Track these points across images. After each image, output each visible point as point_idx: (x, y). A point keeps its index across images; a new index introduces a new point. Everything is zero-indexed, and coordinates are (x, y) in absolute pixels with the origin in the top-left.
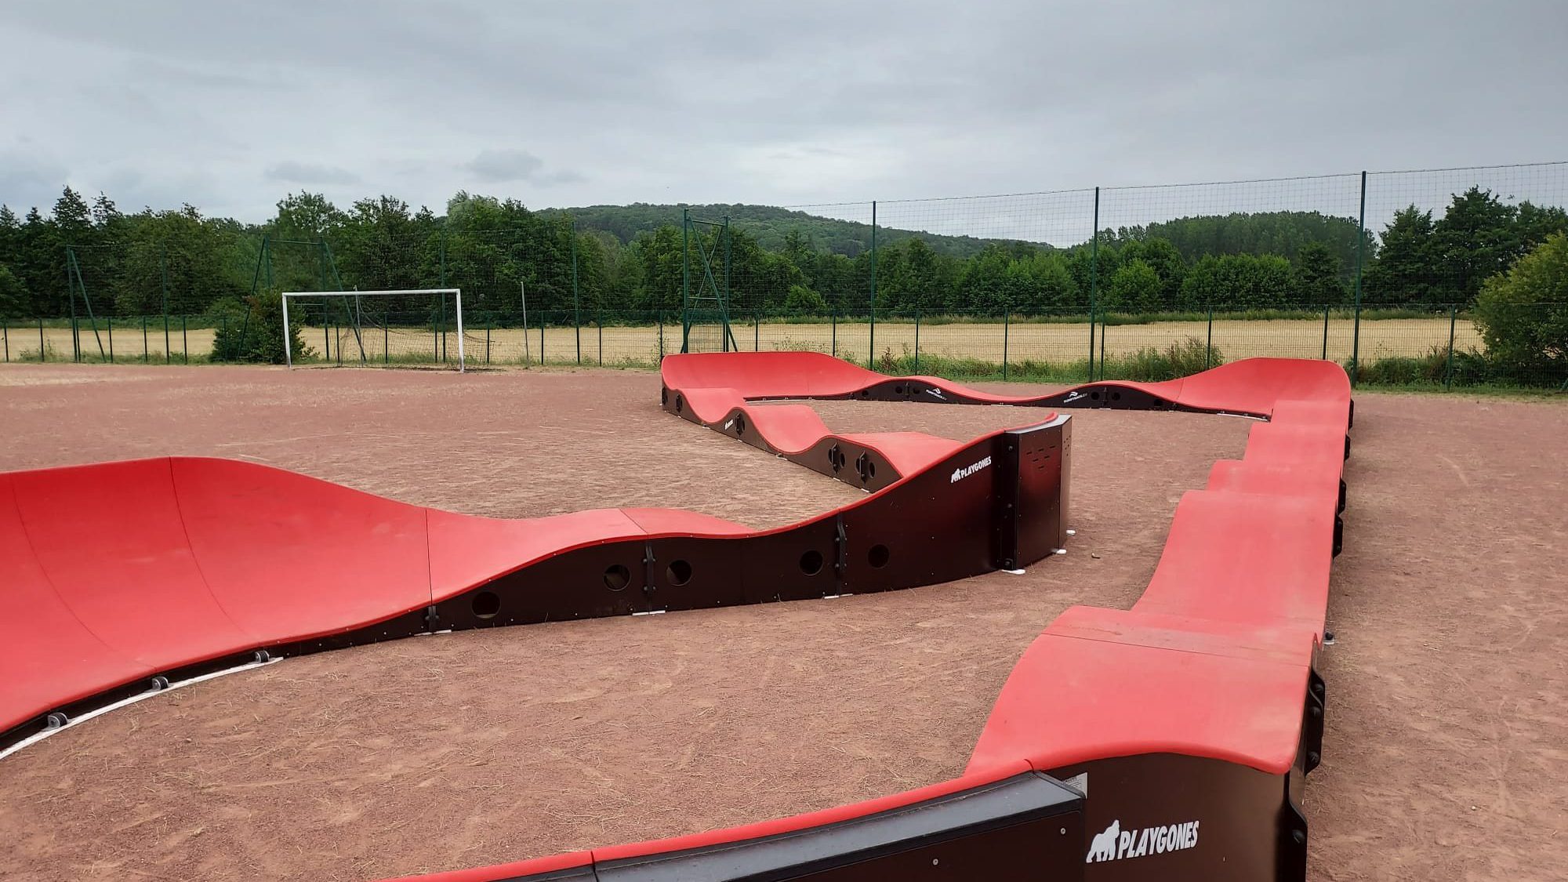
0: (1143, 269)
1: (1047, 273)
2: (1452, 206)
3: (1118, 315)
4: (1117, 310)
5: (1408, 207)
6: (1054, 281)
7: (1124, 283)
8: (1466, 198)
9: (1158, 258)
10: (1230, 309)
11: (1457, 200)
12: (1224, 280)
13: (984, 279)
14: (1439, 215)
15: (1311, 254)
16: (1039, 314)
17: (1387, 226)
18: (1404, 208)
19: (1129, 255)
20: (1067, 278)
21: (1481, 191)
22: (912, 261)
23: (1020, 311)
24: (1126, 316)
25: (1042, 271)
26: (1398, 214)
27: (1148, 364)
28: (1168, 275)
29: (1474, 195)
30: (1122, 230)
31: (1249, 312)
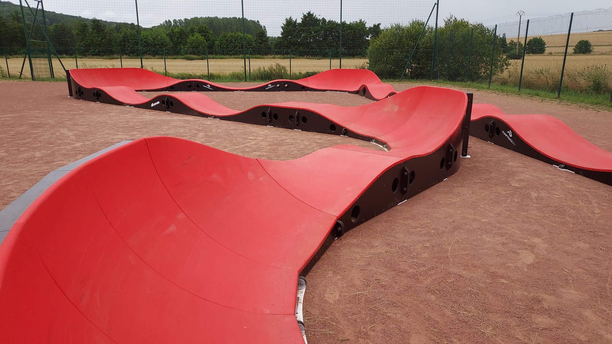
0: (198, 36)
1: (159, 37)
2: (303, 18)
3: (192, 56)
4: (191, 54)
5: (289, 17)
6: (163, 41)
7: (192, 42)
8: (307, 15)
9: (204, 33)
10: (234, 54)
11: (304, 16)
12: (230, 43)
13: (132, 40)
14: (299, 21)
15: (260, 34)
16: (158, 55)
17: (283, 24)
18: (288, 17)
19: (192, 31)
20: (168, 39)
21: (311, 13)
22: (93, 29)
23: (149, 54)
24: (195, 56)
25: (157, 37)
26: (287, 19)
27: (262, 74)
28: (209, 40)
29: (309, 13)
30: (175, 21)
31: (241, 56)
